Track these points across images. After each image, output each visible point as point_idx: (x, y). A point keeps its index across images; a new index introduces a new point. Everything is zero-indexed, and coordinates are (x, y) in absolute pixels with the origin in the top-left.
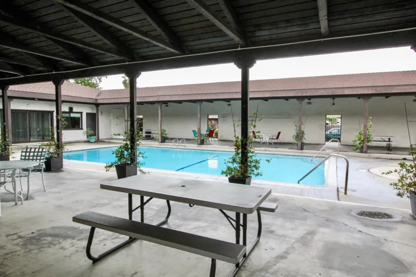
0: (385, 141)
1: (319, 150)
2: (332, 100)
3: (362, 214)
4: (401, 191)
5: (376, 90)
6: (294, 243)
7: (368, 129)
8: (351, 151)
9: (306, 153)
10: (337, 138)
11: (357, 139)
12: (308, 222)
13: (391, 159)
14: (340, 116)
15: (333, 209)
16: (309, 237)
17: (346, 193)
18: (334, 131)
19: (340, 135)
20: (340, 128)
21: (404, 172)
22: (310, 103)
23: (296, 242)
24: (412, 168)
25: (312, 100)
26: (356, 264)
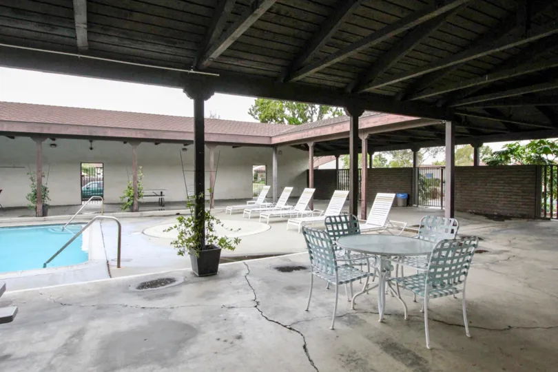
0: (157, 195)
1: (74, 214)
2: (89, 143)
3: (144, 286)
4: (182, 249)
5: (145, 134)
6: (52, 359)
7: (138, 182)
8: (119, 211)
9: (51, 220)
10: (98, 194)
11: (126, 194)
12: (71, 319)
13: (165, 216)
14: (101, 165)
15: (105, 291)
16: (76, 341)
17: (119, 266)
18: (93, 186)
19: (102, 191)
20: (102, 182)
21: (183, 227)
22: (55, 145)
23: (55, 356)
24: (190, 222)
25: (58, 141)
26: (144, 350)
